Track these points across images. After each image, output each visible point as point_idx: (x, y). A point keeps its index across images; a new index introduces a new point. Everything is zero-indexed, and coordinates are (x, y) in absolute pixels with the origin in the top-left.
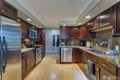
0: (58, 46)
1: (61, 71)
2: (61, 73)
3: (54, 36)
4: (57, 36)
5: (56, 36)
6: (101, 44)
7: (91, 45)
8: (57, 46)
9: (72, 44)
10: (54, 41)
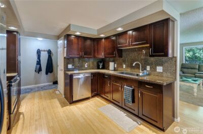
0: (49, 74)
1: (82, 116)
2: (84, 119)
3: (39, 52)
4: (46, 52)
5: (44, 51)
6: (134, 65)
7: (116, 66)
8: (47, 73)
9: (86, 66)
10: (39, 63)
